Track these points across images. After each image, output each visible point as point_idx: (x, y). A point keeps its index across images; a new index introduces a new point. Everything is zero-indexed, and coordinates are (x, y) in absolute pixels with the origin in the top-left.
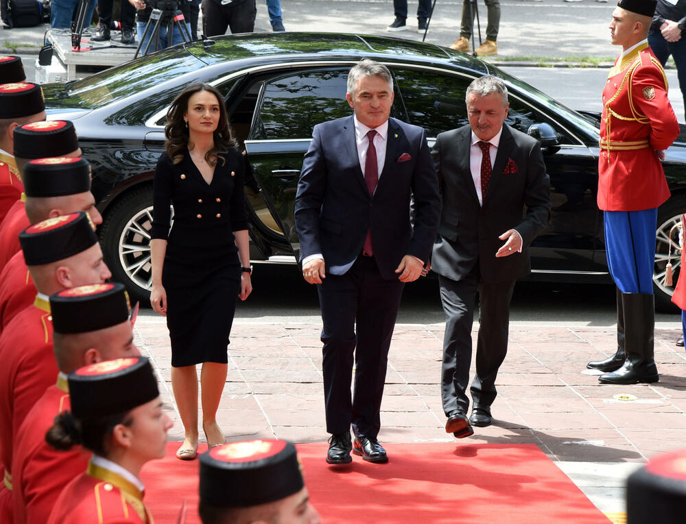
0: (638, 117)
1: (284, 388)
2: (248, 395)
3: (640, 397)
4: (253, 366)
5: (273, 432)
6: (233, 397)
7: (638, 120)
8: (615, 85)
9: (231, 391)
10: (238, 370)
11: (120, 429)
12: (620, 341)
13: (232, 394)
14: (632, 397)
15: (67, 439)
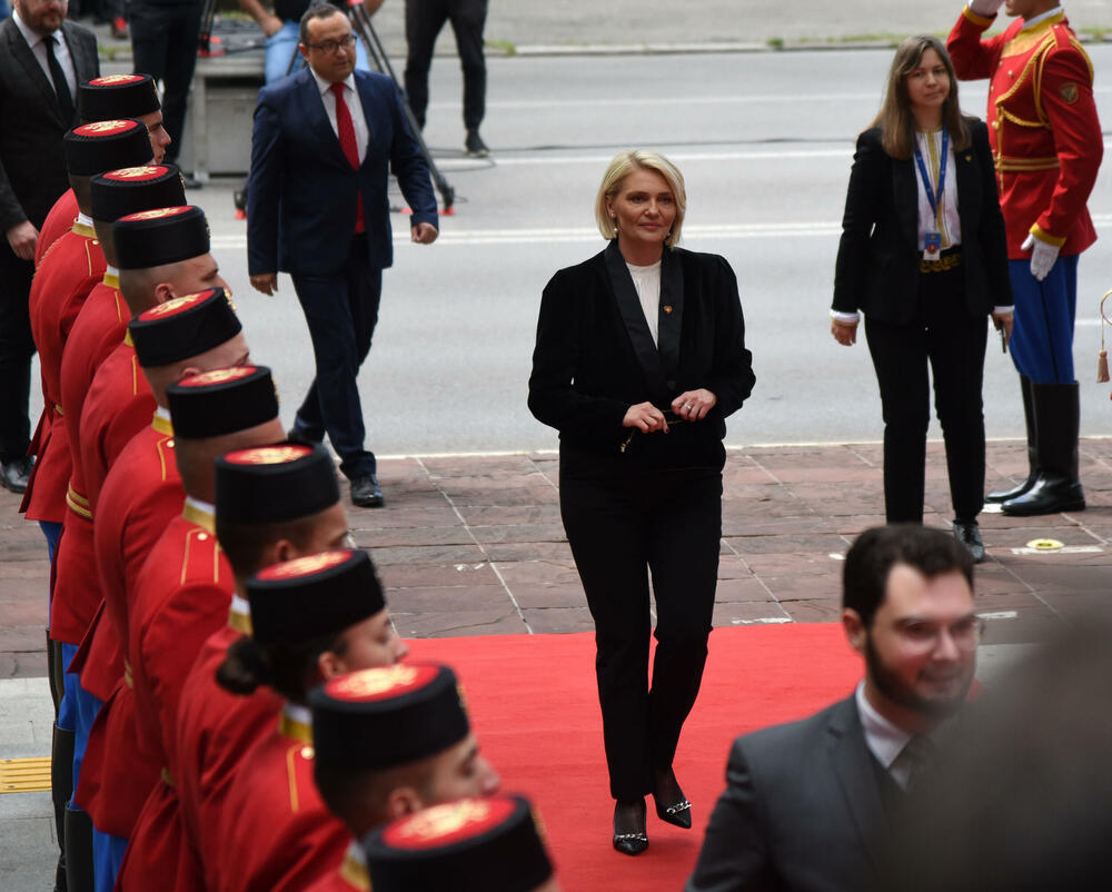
0: (1047, 121)
1: (535, 551)
2: (482, 565)
3: (1067, 544)
4: (487, 519)
5: (522, 617)
6: (460, 568)
7: (1047, 125)
8: (1010, 73)
9: (456, 558)
10: (466, 527)
11: (329, 660)
12: (1032, 460)
13: (460, 563)
14: (1056, 544)
15: (247, 677)
